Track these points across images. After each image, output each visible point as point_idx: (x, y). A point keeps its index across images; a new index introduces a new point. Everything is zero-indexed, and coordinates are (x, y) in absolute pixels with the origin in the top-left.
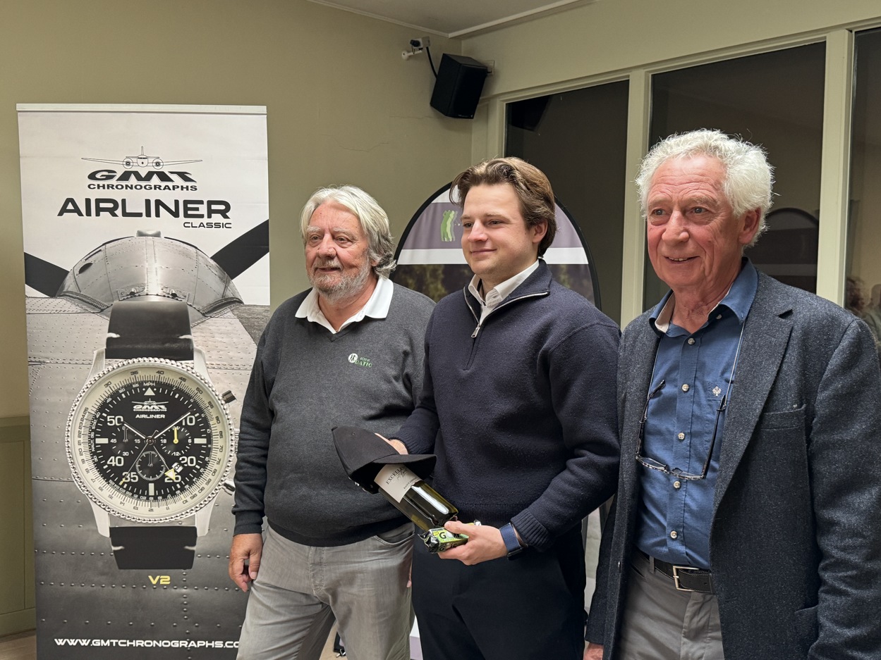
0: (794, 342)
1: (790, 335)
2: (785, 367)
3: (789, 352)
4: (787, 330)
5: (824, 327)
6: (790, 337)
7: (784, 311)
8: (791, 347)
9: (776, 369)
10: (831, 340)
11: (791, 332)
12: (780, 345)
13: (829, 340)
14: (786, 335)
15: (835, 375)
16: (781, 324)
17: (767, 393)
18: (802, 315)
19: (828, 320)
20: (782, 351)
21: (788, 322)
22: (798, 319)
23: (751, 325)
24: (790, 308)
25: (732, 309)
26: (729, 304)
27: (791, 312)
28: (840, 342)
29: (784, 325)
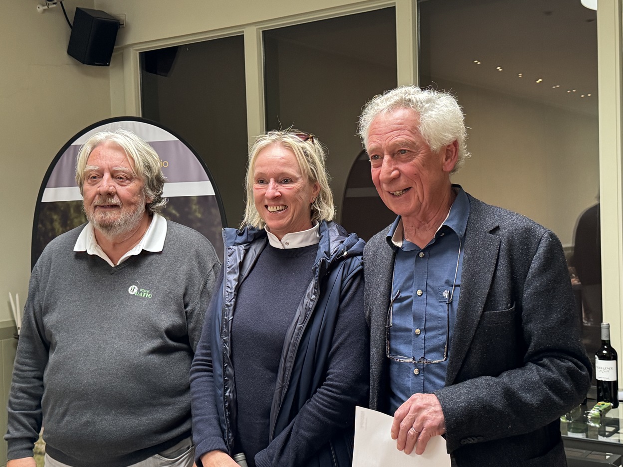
0: (502, 253)
1: (500, 247)
2: (498, 274)
3: (500, 261)
4: (497, 244)
5: (524, 238)
6: (499, 250)
7: (492, 228)
8: (501, 257)
9: (491, 276)
10: (530, 248)
11: (500, 245)
12: (492, 256)
13: (528, 249)
16: (491, 238)
17: (486, 296)
18: (506, 230)
19: (526, 233)
20: (494, 261)
21: (497, 236)
22: (504, 233)
23: (468, 241)
24: (497, 224)
25: (453, 229)
26: (450, 225)
27: (498, 228)
28: (537, 250)
29: (494, 240)
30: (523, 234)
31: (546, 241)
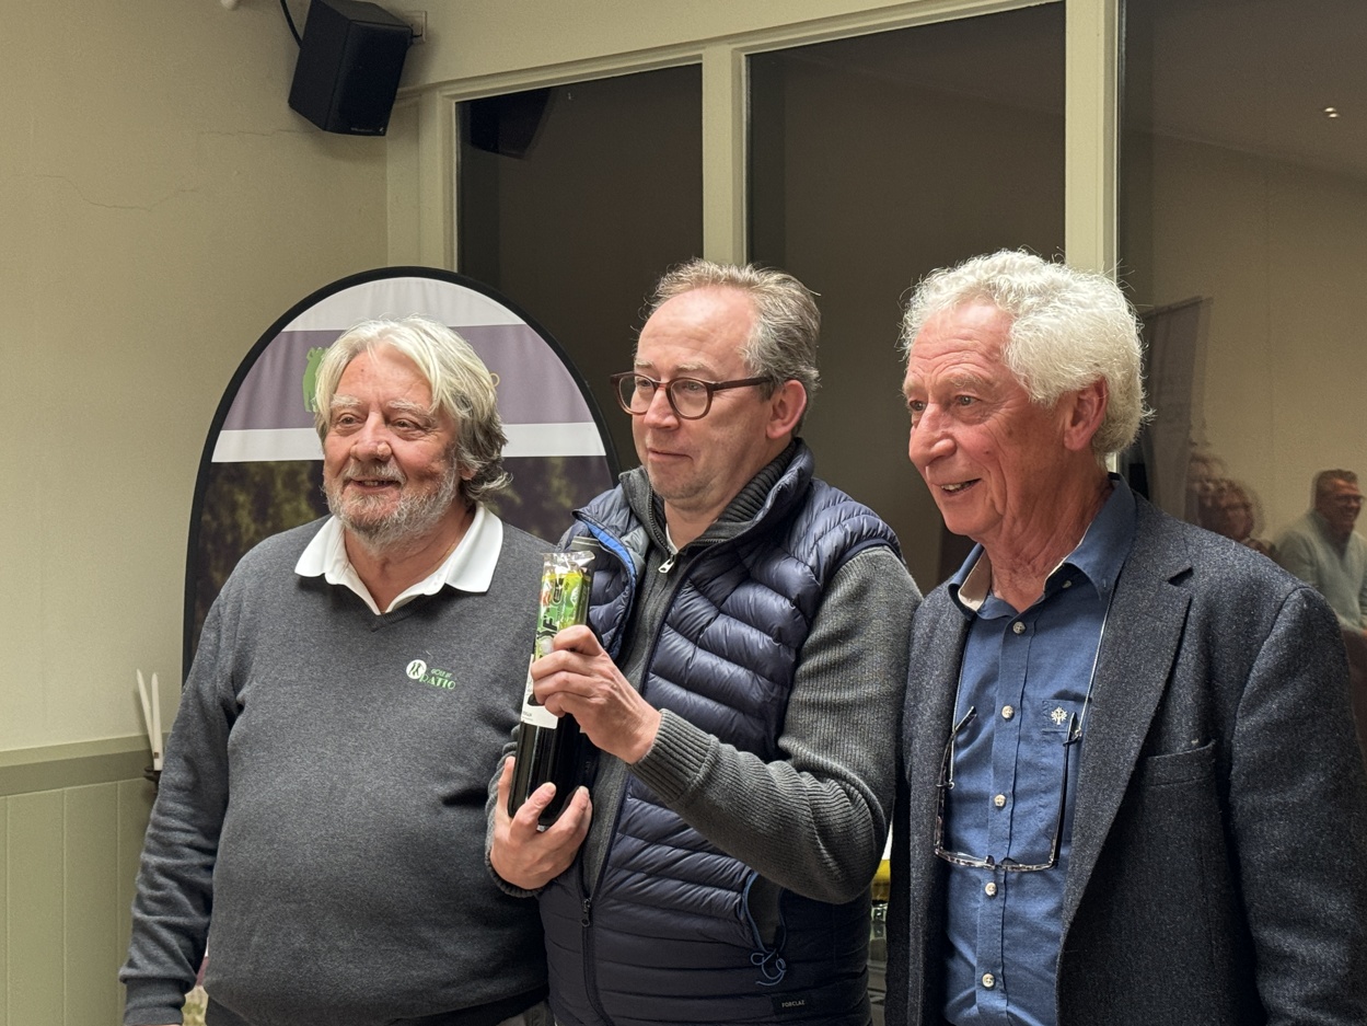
0: (1190, 628)
1: (1187, 613)
2: (1179, 673)
3: (1185, 644)
4: (1182, 606)
5: (1244, 600)
6: (1186, 619)
7: (1177, 572)
8: (1187, 637)
9: (1163, 677)
10: (1257, 623)
11: (1188, 609)
12: (1170, 633)
13: (1253, 624)
14: (1179, 616)
15: (1266, 688)
16: (1171, 594)
17: (1149, 721)
18: (1207, 579)
19: (1251, 588)
20: (1173, 644)
21: (1183, 591)
22: (1199, 585)
23: (1121, 600)
24: (1187, 565)
25: (1085, 572)
26: (1079, 563)
27: (1189, 573)
28: (1272, 627)
29: (1177, 597)
30: (1242, 591)
31: (1294, 609)
